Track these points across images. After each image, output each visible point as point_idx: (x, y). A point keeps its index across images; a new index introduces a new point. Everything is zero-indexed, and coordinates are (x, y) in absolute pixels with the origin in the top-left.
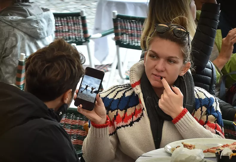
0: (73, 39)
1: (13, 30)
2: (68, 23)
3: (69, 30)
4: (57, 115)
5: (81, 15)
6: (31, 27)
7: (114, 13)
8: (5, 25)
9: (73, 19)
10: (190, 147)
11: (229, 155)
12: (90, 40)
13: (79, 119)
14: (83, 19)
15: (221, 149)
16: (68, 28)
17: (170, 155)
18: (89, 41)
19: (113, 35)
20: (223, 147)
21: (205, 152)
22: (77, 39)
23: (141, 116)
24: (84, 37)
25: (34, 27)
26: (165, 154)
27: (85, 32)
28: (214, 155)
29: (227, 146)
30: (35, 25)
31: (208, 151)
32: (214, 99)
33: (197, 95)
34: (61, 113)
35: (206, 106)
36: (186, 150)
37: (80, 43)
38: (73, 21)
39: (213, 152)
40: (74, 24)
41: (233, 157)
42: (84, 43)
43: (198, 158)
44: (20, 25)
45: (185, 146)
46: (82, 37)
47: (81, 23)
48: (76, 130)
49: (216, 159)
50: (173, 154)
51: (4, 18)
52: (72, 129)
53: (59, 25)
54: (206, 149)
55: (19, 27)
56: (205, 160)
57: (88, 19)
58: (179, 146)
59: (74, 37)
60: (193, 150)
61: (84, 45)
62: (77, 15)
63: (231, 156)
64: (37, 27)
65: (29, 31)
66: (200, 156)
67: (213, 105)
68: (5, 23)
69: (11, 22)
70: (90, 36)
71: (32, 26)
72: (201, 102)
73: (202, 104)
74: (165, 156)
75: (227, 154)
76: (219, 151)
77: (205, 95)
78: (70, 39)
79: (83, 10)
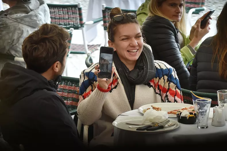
0: (71, 25)
1: (19, 25)
2: (68, 13)
3: (69, 18)
4: (55, 85)
5: (78, 6)
6: (32, 21)
7: (103, 6)
8: (11, 21)
9: (72, 9)
10: (158, 109)
11: (187, 116)
12: (85, 26)
13: (74, 86)
14: (80, 9)
15: (181, 111)
16: (68, 16)
17: (142, 115)
18: (83, 27)
19: (102, 23)
20: (182, 109)
21: (169, 113)
22: (75, 25)
23: (117, 84)
24: (80, 23)
25: (34, 20)
26: (139, 114)
27: (81, 20)
28: (176, 116)
29: (186, 109)
30: (35, 18)
31: (171, 113)
32: (173, 69)
33: (159, 66)
34: (57, 83)
35: (167, 75)
36: (155, 111)
37: (76, 28)
38: (72, 11)
39: (175, 113)
40: (73, 13)
41: (190, 117)
42: (80, 28)
43: (163, 118)
44: (23, 21)
45: (154, 108)
46: (79, 23)
47: (78, 13)
48: (72, 94)
49: (177, 119)
50: (145, 114)
51: (11, 17)
52: (69, 93)
53: (61, 14)
54: (170, 111)
55: (23, 22)
56: (169, 119)
57: (84, 10)
58: (150, 109)
59: (72, 23)
60: (159, 111)
61: (80, 29)
62: (75, 6)
63: (188, 117)
64: (36, 19)
65: (31, 23)
66: (165, 116)
67: (172, 74)
68: (11, 20)
69: (16, 19)
70: (84, 23)
71: (32, 19)
72: (163, 72)
73: (164, 73)
74: (139, 116)
75: (186, 115)
76: (179, 113)
77: (165, 66)
78: (69, 24)
79: (80, 3)
